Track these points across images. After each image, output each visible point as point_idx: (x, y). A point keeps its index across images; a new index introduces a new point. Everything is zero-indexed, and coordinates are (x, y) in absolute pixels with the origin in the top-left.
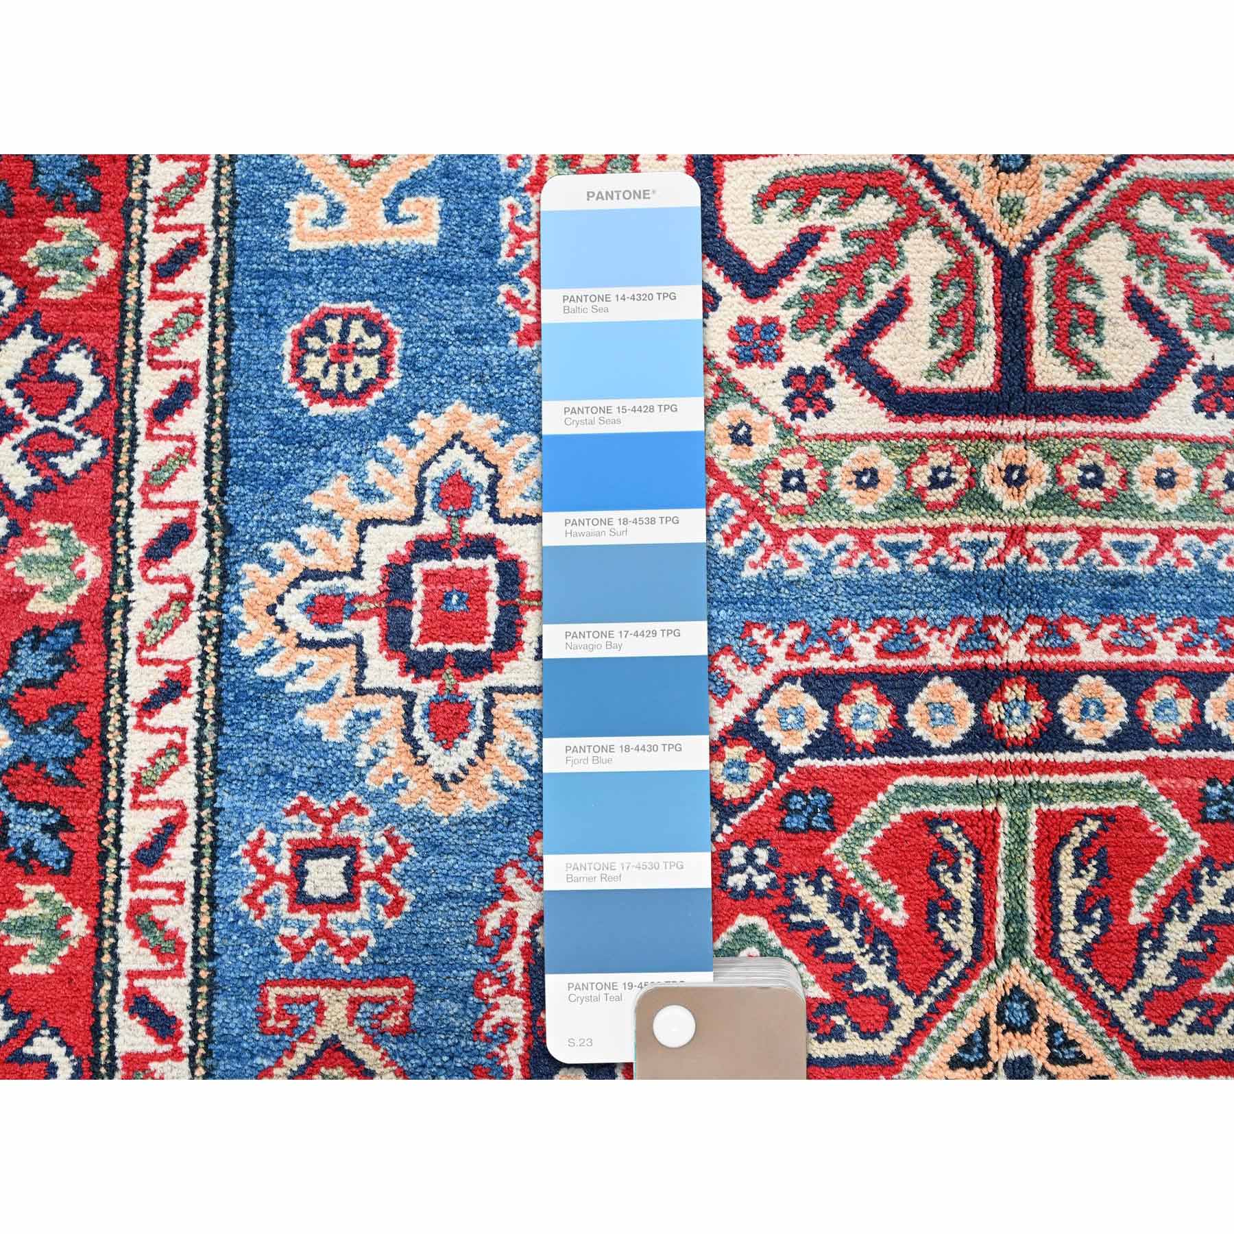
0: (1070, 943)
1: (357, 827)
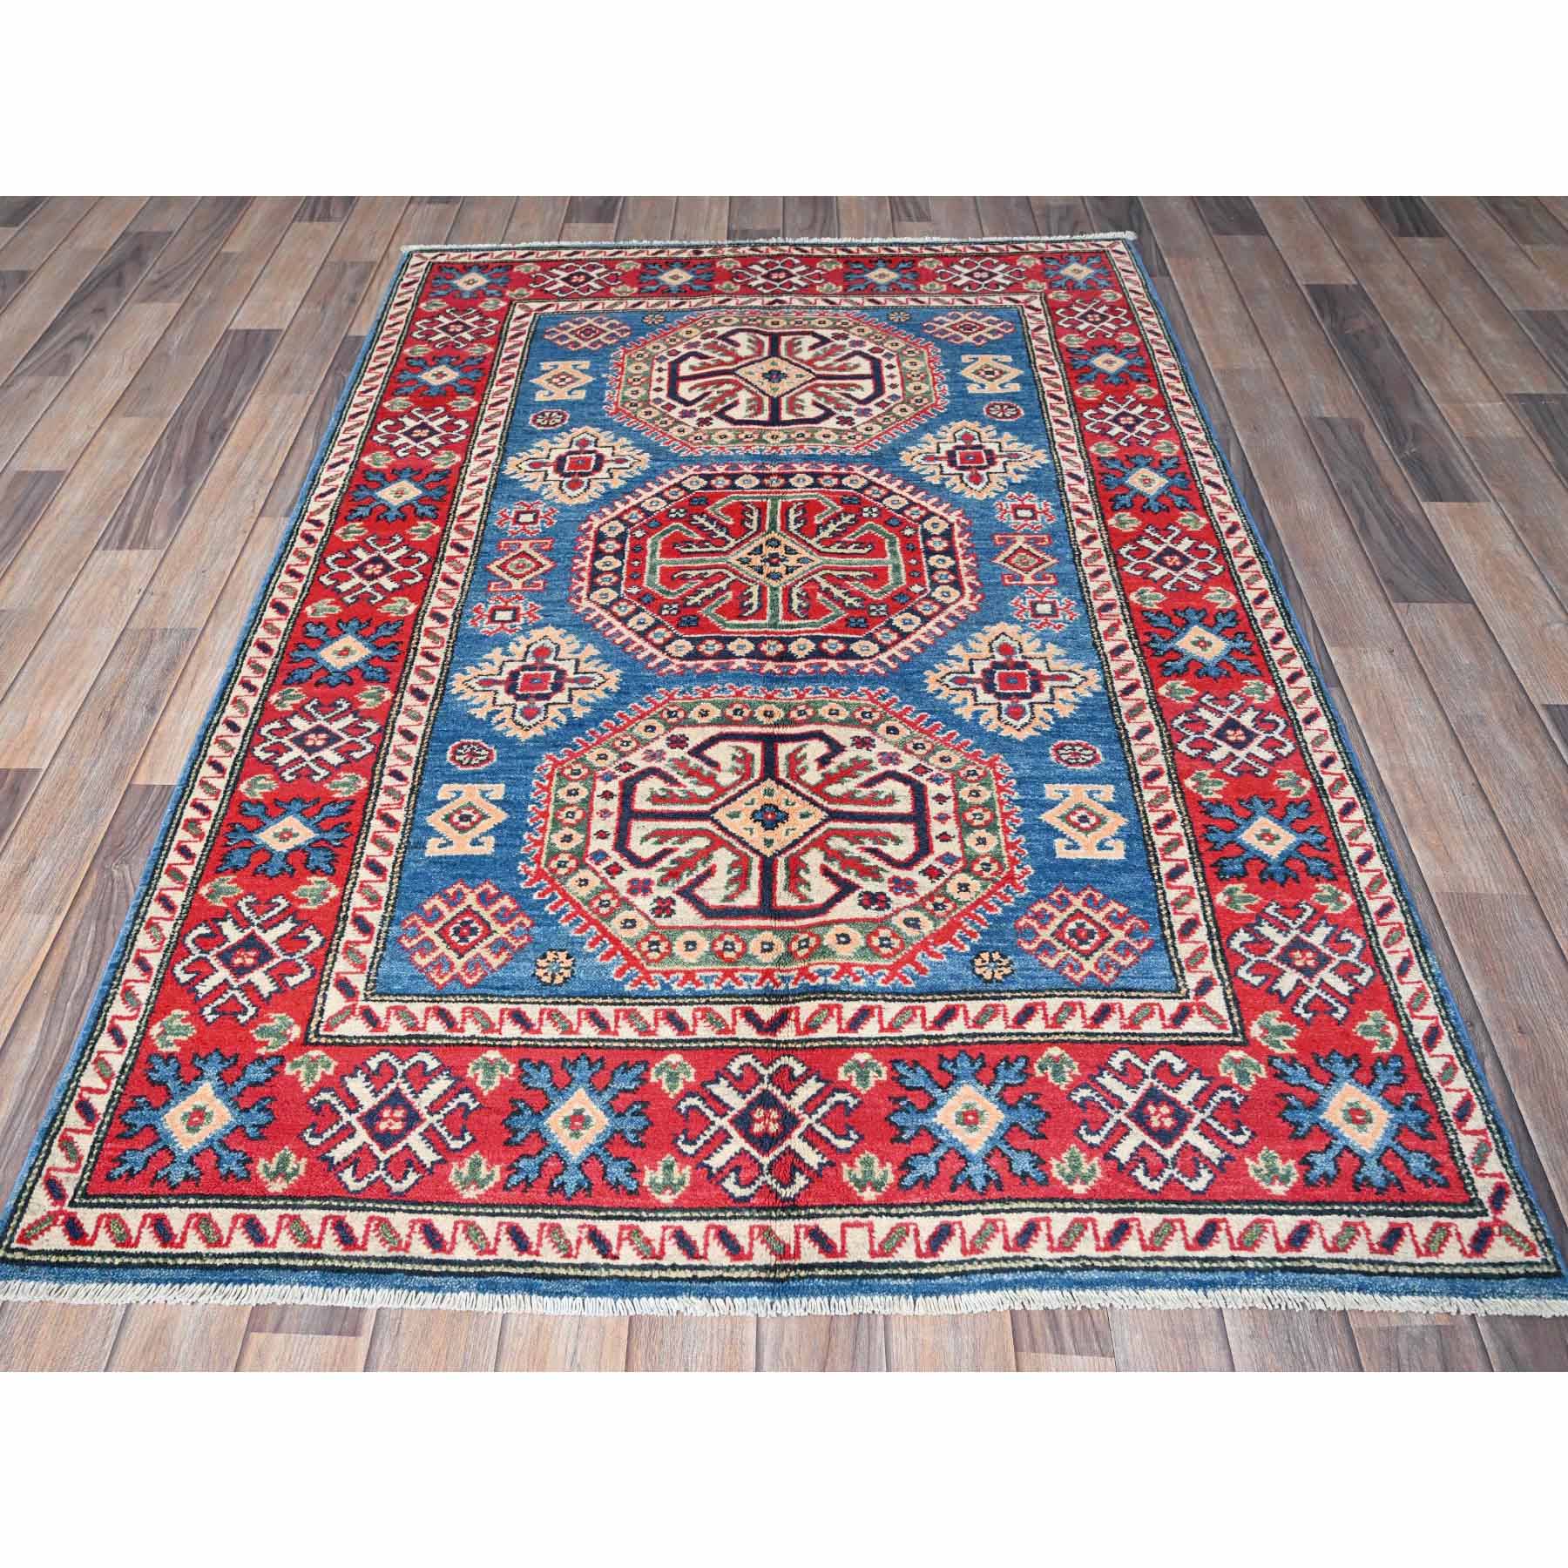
0: (793, 527)
1: (540, 507)
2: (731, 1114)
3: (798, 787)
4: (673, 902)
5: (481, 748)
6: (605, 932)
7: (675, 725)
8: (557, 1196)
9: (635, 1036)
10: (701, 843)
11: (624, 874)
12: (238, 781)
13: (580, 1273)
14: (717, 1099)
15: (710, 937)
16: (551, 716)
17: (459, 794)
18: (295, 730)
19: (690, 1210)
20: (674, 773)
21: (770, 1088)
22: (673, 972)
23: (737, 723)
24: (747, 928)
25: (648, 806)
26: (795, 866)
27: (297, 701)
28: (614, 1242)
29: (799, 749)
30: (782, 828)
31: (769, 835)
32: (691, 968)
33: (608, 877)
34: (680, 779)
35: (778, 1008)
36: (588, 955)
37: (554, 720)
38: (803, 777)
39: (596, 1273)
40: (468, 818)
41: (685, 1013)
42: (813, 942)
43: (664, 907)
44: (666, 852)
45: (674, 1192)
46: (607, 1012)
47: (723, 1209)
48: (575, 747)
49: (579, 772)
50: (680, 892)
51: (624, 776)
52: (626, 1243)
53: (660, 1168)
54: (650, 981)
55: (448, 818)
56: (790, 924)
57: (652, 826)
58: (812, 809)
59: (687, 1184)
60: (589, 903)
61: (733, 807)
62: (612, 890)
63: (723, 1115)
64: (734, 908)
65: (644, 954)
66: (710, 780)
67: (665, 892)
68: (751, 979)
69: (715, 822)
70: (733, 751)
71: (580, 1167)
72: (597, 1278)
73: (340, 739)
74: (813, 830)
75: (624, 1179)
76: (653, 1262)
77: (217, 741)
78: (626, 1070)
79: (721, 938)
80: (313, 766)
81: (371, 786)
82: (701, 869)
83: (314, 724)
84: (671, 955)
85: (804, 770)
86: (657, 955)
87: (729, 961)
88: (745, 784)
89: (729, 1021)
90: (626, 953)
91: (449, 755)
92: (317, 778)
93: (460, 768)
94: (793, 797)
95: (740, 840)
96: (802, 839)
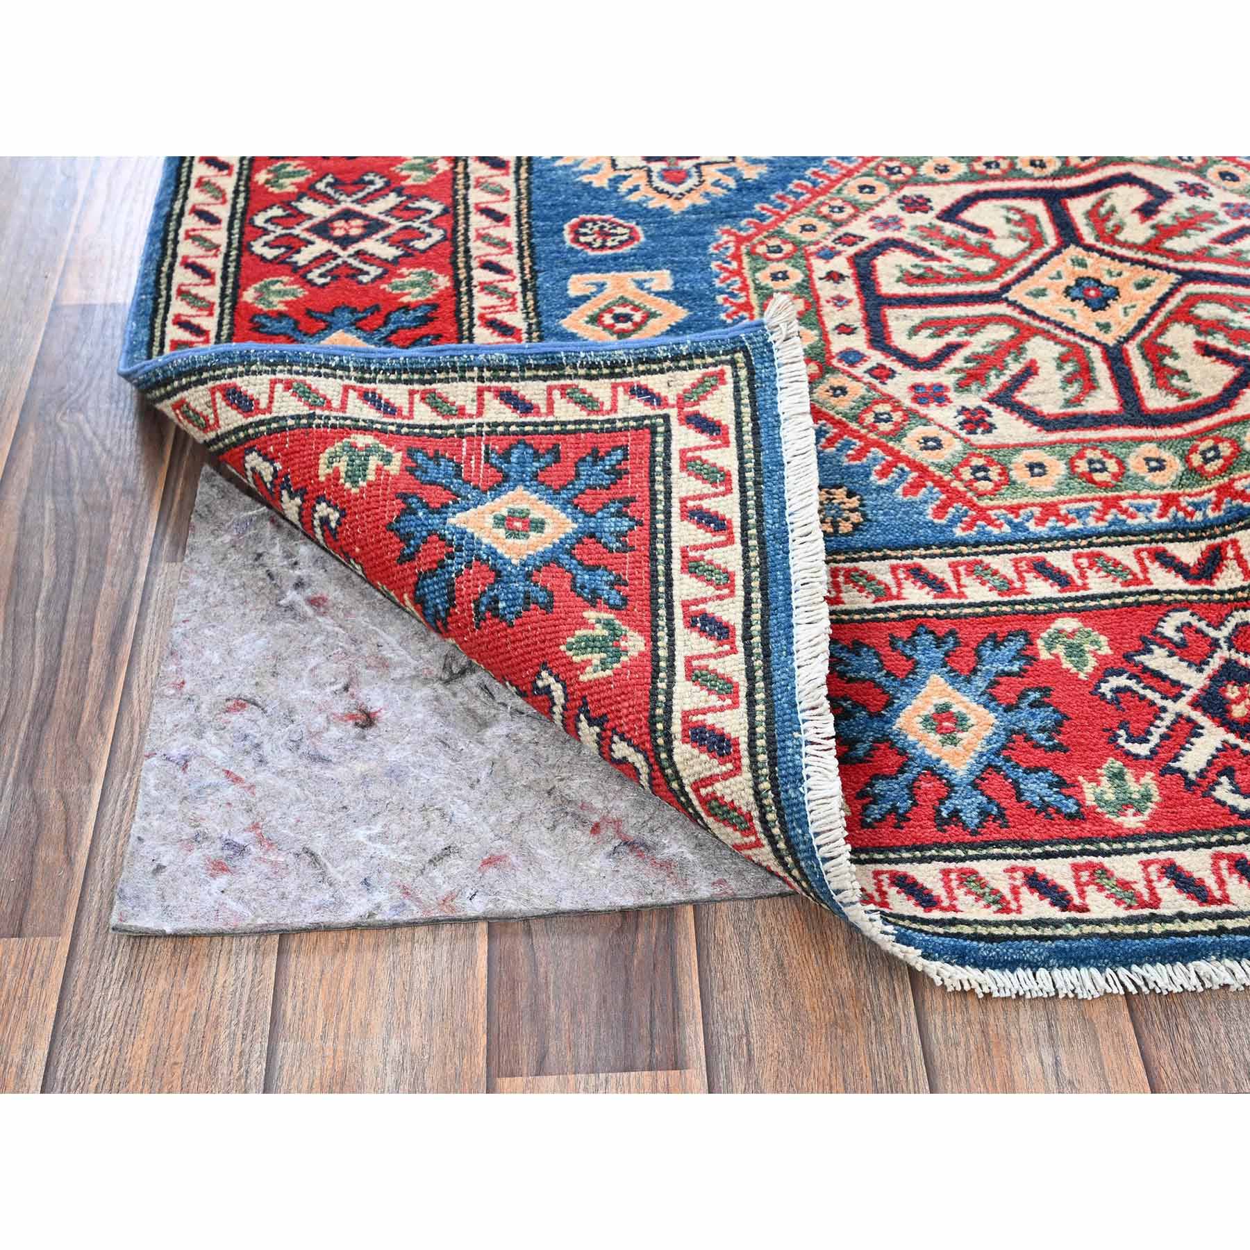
2: (1189, 695)
3: (1118, 250)
4: (989, 413)
5: (615, 226)
6: (898, 457)
7: (903, 184)
8: (952, 829)
9: (994, 597)
10: (1004, 333)
11: (897, 378)
12: (238, 288)
13: (1033, 931)
14: (1157, 675)
15: (1062, 456)
16: (709, 180)
17: (601, 286)
18: (310, 217)
19: (1176, 835)
20: (926, 244)
21: (1234, 655)
22: (1020, 507)
23: (994, 178)
24: (1114, 440)
25: (902, 289)
26: (1155, 354)
27: (301, 179)
28: (1072, 890)
29: (1101, 202)
30: (1116, 308)
31: (1102, 316)
32: (1048, 500)
33: (876, 382)
34: (938, 251)
35: (1203, 545)
36: (880, 489)
37: (716, 184)
38: (1121, 237)
39: (1059, 932)
40: (626, 318)
41: (1061, 560)
42: (1225, 449)
43: (975, 421)
44: (952, 349)
45: (1139, 812)
46: (939, 567)
47: (1228, 830)
48: (762, 217)
49: (779, 250)
50: (992, 399)
51: (852, 250)
52: (1091, 890)
53: (1104, 780)
54: (991, 522)
55: (595, 319)
56: (1177, 431)
57: (917, 315)
58: (1151, 274)
59: (1156, 798)
60: (858, 419)
61: (1031, 283)
62: (888, 399)
63: (1176, 698)
64: (1086, 416)
65: (969, 485)
66: (983, 250)
67: (973, 400)
68: (1149, 509)
69: (1013, 304)
70: (1004, 212)
71: (974, 785)
72: (1066, 938)
73: (387, 225)
74: (1163, 301)
75: (1053, 798)
76: (1147, 912)
77: (188, 236)
78: (997, 645)
79: (1081, 456)
80: (355, 263)
81: (456, 282)
82: (1014, 368)
83: (337, 209)
84: (1010, 483)
85: (1119, 228)
86: (989, 486)
87: (1104, 486)
88: (1038, 254)
89: (1136, 568)
90: (939, 483)
91: (567, 236)
92: (365, 279)
93: (591, 253)
94: (1116, 266)
95: (1059, 325)
96: (1150, 317)
